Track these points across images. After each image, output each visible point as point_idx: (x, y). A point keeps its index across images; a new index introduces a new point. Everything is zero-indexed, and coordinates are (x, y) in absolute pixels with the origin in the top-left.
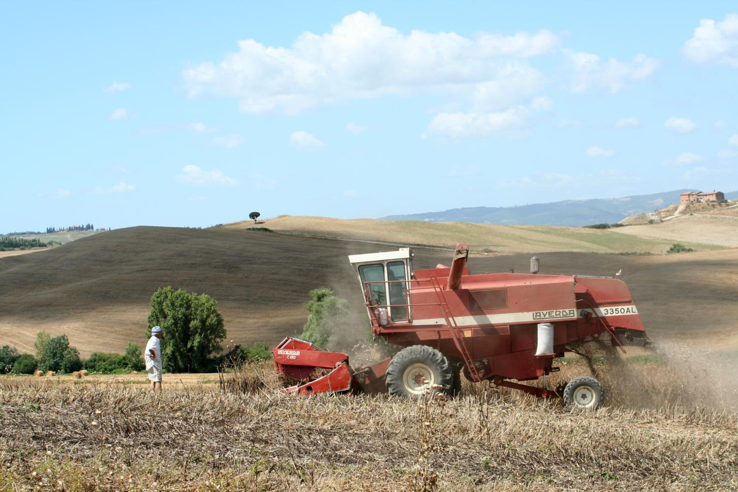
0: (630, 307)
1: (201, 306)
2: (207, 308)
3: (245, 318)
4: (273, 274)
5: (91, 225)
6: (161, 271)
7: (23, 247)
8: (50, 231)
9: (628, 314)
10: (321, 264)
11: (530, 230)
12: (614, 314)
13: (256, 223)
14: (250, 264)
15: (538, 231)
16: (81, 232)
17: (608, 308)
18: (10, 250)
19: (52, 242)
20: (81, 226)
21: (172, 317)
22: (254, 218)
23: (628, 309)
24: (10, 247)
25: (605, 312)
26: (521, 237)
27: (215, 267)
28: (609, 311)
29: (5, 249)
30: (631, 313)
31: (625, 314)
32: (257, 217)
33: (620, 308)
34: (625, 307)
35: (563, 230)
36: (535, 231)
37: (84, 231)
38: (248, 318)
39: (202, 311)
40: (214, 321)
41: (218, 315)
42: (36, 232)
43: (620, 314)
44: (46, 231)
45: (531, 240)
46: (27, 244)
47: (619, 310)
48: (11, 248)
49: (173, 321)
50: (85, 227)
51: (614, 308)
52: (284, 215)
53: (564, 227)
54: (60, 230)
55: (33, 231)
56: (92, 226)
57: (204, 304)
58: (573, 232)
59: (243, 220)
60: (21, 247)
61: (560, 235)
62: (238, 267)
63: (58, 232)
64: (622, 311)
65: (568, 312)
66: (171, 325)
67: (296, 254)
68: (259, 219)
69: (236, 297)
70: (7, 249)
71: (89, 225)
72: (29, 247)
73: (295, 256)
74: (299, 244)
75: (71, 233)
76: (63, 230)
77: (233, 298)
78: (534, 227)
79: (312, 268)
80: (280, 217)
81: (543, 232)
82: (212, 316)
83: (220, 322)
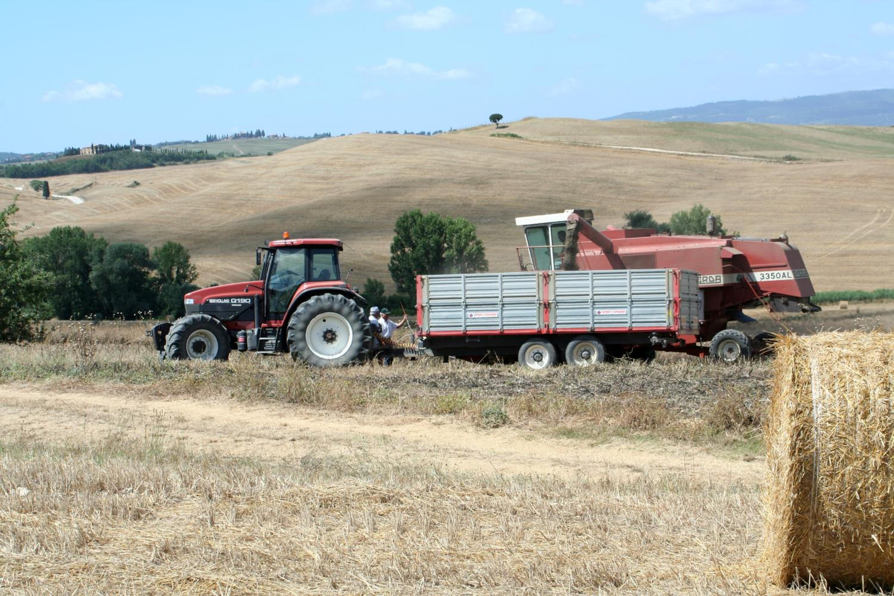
0: (786, 272)
1: (457, 232)
2: (465, 235)
3: (503, 245)
4: (532, 190)
5: (261, 131)
6: (393, 189)
7: (188, 160)
8: (210, 139)
9: (784, 279)
10: (589, 178)
11: (828, 130)
12: (770, 279)
13: (498, 128)
14: (501, 178)
15: (841, 133)
16: (250, 139)
17: (764, 273)
18: (171, 165)
19: (223, 153)
20: (250, 132)
21: (423, 246)
22: (495, 122)
23: (784, 274)
24: (172, 161)
25: (761, 277)
26: (820, 140)
27: (460, 183)
28: (766, 276)
29: (165, 163)
30: (787, 279)
31: (781, 279)
32: (499, 119)
33: (775, 272)
34: (781, 272)
35: (870, 130)
36: (837, 132)
37: (253, 139)
38: (507, 245)
39: (459, 237)
40: (474, 250)
41: (478, 243)
42: (193, 141)
43: (776, 279)
44: (205, 139)
45: (834, 143)
46: (192, 156)
47: (775, 275)
48: (172, 163)
49: (424, 251)
50: (254, 133)
51: (770, 273)
52: (530, 116)
53: (871, 127)
54: (223, 138)
55: (189, 140)
56: (263, 131)
57: (461, 229)
58: (882, 133)
59: (480, 124)
60: (185, 161)
61: (867, 137)
62: (488, 183)
63: (220, 140)
64: (778, 276)
65: (715, 278)
66: (422, 256)
67: (557, 166)
68: (501, 122)
69: (489, 220)
70: (168, 163)
71: (259, 131)
72: (195, 160)
73: (556, 168)
74: (557, 153)
75: (238, 140)
76: (227, 138)
77: (486, 221)
78: (834, 127)
79: (579, 182)
80: (526, 119)
81: (846, 134)
82: (471, 244)
83: (480, 251)
